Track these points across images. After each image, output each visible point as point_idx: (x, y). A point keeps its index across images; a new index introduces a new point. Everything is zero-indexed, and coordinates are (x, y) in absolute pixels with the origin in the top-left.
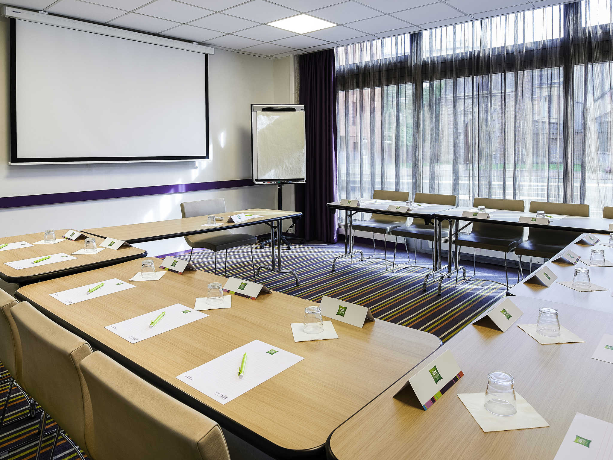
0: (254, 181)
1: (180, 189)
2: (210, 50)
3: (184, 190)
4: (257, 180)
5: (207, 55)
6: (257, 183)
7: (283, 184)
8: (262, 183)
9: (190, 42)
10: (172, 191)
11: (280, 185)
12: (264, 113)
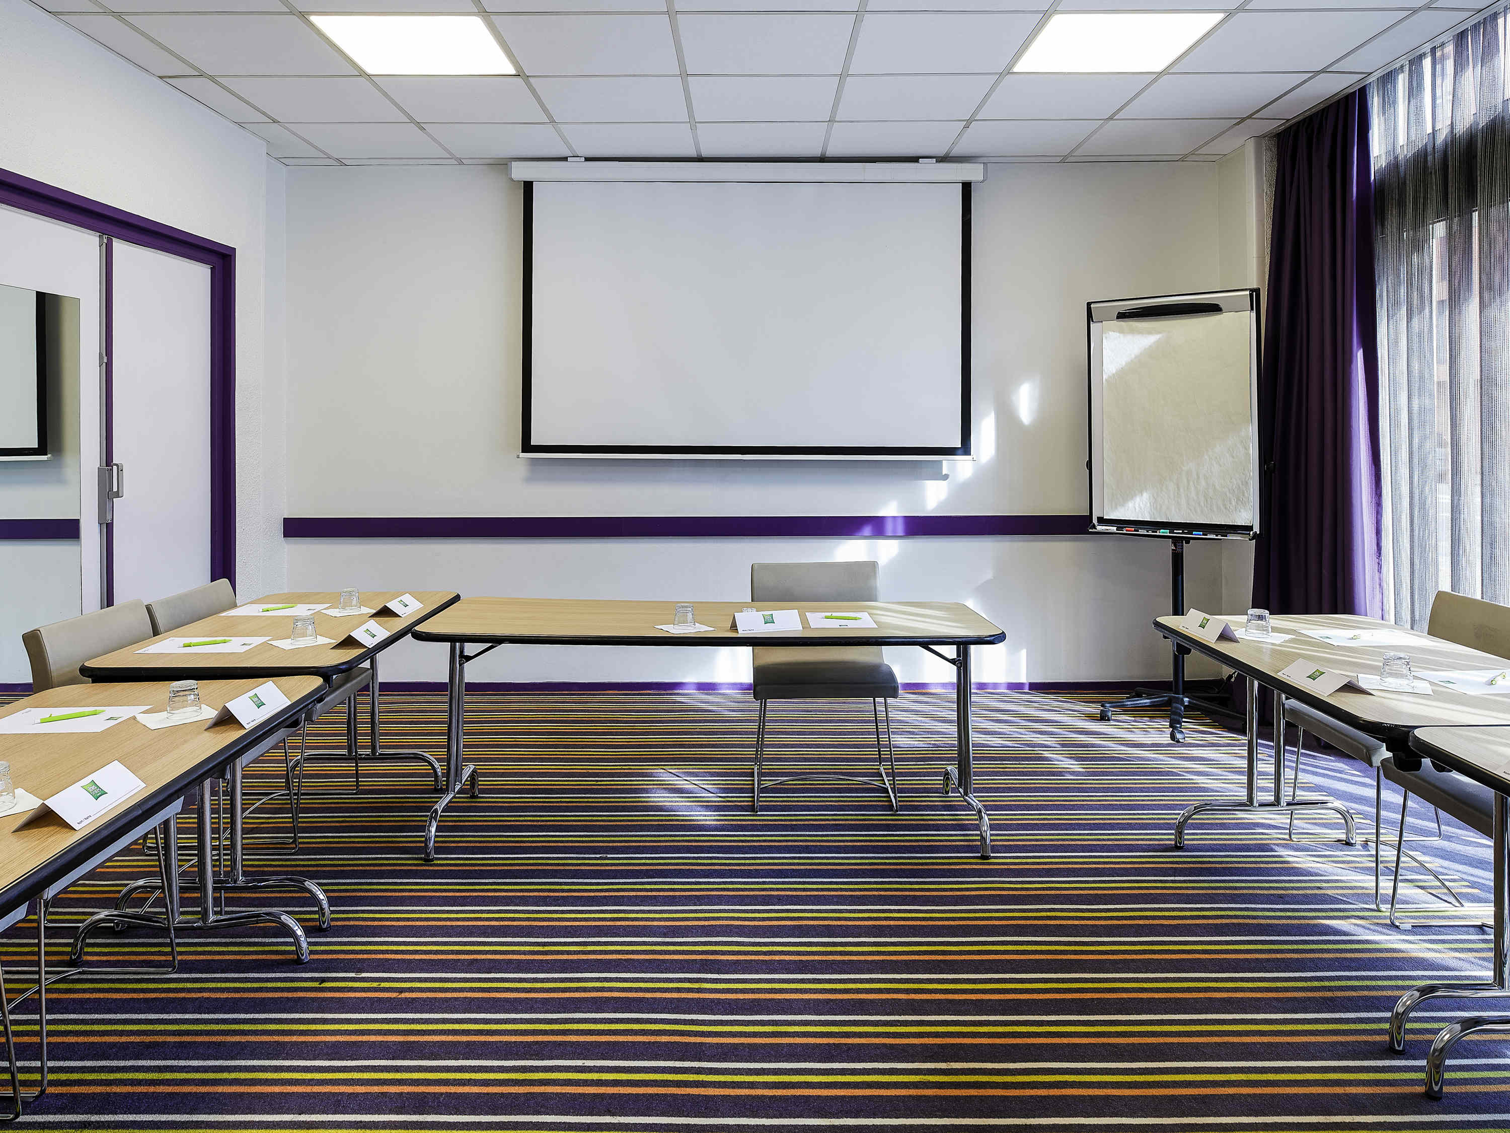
0: (1095, 521)
1: (889, 528)
2: (972, 172)
3: (900, 531)
4: (1101, 520)
5: (967, 188)
6: (1100, 528)
7: (1188, 540)
8: (1113, 529)
9: (915, 159)
10: (867, 530)
11: (1176, 541)
12: (1124, 324)
